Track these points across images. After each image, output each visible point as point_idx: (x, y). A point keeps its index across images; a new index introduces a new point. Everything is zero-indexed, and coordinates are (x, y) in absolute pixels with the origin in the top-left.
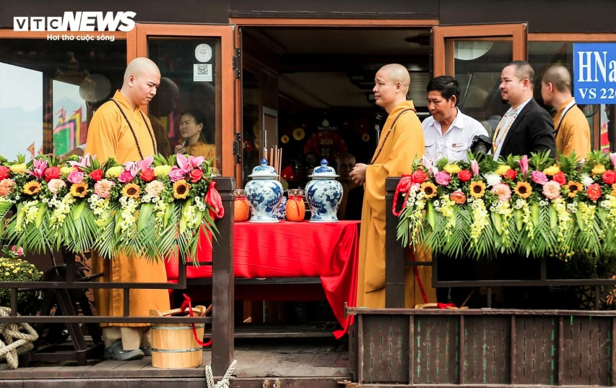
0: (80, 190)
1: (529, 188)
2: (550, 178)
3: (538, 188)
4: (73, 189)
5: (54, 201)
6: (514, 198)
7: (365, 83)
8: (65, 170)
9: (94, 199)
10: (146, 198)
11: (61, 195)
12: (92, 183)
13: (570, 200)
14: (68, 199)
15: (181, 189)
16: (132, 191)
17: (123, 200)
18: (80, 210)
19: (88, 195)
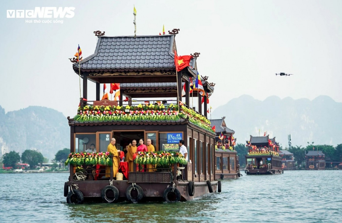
0: (93, 156)
1: (152, 156)
2: (155, 154)
3: (153, 156)
4: (92, 156)
5: (90, 158)
6: (150, 157)
7: (141, 136)
8: (91, 154)
9: (95, 158)
10: (102, 157)
11: (91, 157)
12: (95, 156)
13: (157, 157)
14: (92, 158)
15: (106, 156)
16: (100, 157)
17: (99, 158)
18: (93, 159)
19: (95, 157)
